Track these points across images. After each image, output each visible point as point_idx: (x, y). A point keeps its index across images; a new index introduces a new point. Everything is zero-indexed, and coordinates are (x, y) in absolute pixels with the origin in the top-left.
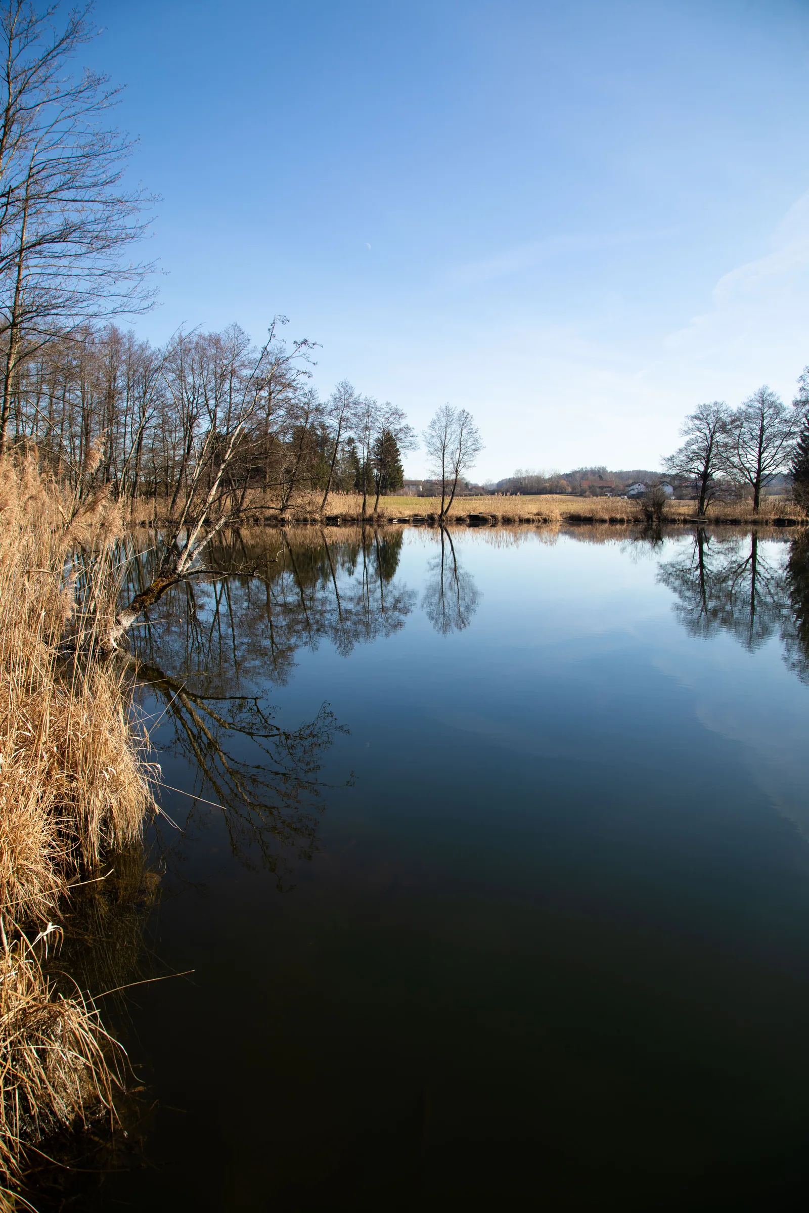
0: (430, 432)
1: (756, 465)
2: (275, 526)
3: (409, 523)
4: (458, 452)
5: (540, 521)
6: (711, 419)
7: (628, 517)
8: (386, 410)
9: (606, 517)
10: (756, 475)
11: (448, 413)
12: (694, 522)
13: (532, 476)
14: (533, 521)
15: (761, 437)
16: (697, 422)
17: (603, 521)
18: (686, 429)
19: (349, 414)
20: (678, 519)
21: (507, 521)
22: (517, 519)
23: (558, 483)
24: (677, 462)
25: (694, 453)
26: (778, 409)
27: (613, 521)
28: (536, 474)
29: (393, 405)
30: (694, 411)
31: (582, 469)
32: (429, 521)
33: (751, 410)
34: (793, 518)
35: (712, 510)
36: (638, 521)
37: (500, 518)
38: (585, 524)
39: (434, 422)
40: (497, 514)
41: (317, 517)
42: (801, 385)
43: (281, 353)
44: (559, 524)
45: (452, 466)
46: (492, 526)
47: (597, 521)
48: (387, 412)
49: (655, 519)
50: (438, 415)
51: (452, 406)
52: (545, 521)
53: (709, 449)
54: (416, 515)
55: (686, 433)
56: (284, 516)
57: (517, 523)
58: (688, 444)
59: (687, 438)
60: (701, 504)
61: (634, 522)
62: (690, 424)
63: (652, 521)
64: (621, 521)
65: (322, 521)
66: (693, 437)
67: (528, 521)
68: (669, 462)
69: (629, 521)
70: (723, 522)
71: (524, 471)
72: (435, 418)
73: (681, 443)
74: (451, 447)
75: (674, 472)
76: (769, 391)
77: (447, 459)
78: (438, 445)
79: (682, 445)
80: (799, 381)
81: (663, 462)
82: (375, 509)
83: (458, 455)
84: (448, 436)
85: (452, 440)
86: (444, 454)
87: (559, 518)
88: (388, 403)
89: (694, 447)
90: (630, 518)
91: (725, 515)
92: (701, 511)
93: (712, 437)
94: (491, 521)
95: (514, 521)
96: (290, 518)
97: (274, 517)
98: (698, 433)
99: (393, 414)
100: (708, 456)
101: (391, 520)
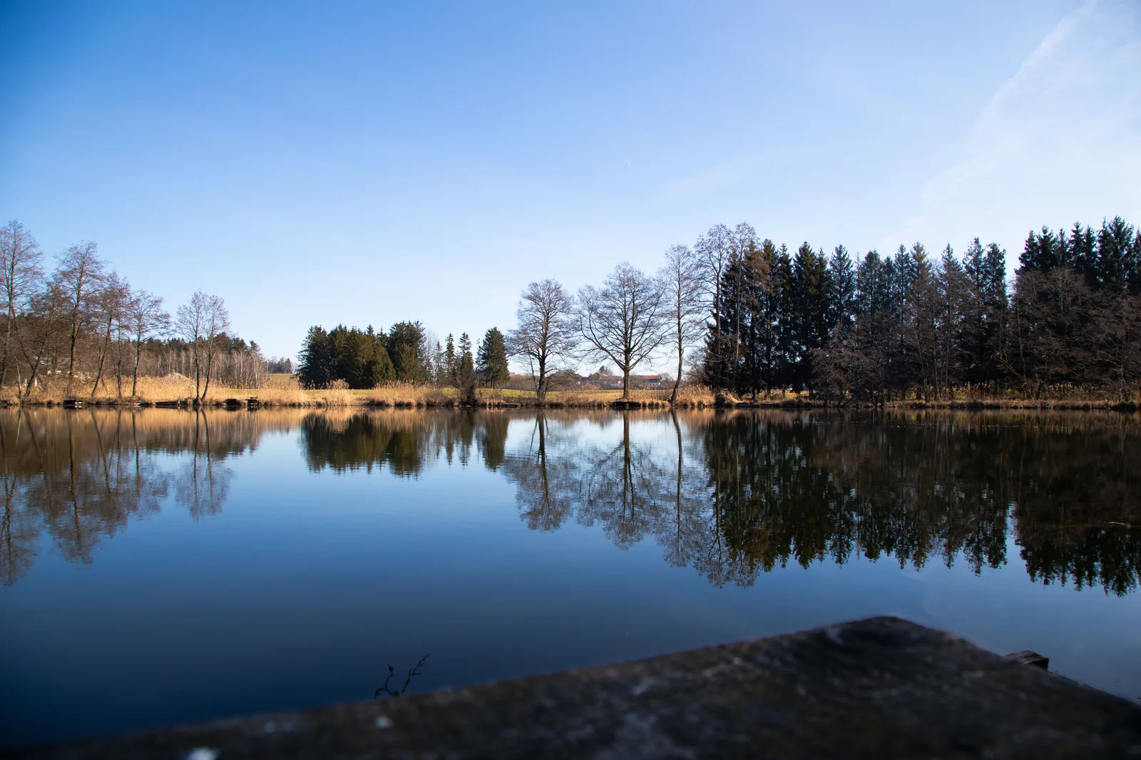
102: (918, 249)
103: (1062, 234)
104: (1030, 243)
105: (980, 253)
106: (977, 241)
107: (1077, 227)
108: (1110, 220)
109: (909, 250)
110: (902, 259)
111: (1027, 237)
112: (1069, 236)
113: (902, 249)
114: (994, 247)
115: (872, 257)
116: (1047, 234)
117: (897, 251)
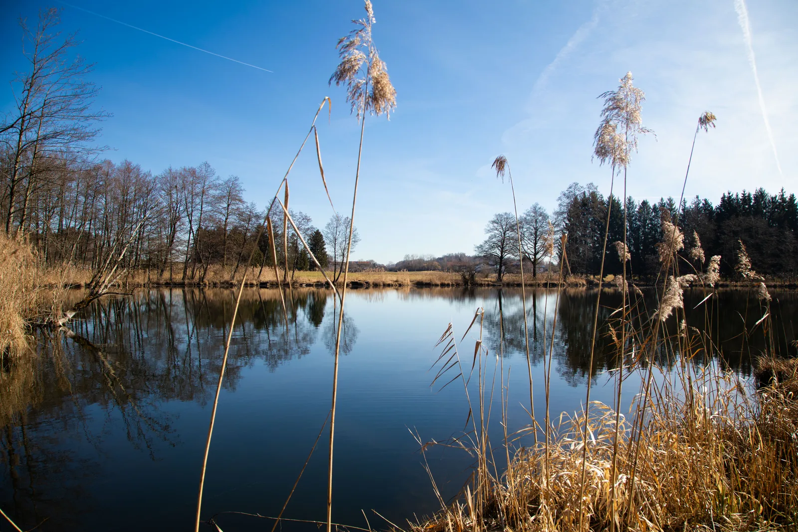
0: (326, 230)
1: (533, 251)
2: (227, 288)
3: (313, 287)
4: (344, 243)
5: (396, 285)
6: (504, 223)
7: (452, 283)
8: (299, 216)
9: (439, 283)
10: (533, 257)
11: (338, 219)
12: (494, 286)
13: (416, 260)
14: (392, 285)
15: (536, 233)
16: (496, 225)
17: (436, 285)
18: (489, 229)
19: (276, 219)
20: (484, 284)
21: (376, 285)
22: (382, 284)
23: (433, 263)
24: (484, 249)
25: (494, 243)
26: (545, 217)
27: (443, 285)
28: (418, 258)
29: (304, 214)
30: (493, 218)
31: (450, 254)
32: (326, 285)
33: (528, 218)
34: (555, 282)
35: (506, 278)
36: (459, 285)
37: (371, 284)
38: (426, 287)
39: (329, 225)
40: (370, 281)
41: (255, 282)
42: (559, 202)
43: (236, 180)
44: (409, 287)
45: (340, 251)
46: (366, 288)
47: (433, 285)
48: (300, 218)
49: (469, 284)
50: (332, 220)
51: (340, 215)
52: (400, 285)
53: (503, 241)
54: (318, 282)
55: (489, 231)
56: (232, 281)
57: (382, 287)
58: (491, 238)
59: (489, 235)
60: (499, 275)
61: (456, 285)
62: (491, 226)
63: (468, 285)
64: (448, 285)
65: (257, 285)
66: (493, 233)
67: (389, 285)
68: (480, 249)
69: (453, 285)
70: (512, 285)
71: (410, 256)
72: (330, 222)
73: (486, 237)
74: (340, 240)
75: (482, 255)
76: (539, 206)
77: (337, 247)
78: (332, 239)
79: (487, 239)
80: (558, 200)
81: (476, 249)
82: (292, 278)
83: (344, 244)
84: (338, 233)
85: (340, 235)
86: (335, 244)
87: (409, 283)
88: (301, 213)
89: (494, 240)
90: (454, 283)
91: (514, 281)
92: (499, 279)
93: (504, 234)
94: (366, 286)
95: (380, 285)
96: (236, 283)
97: (227, 282)
98: (496, 232)
99: (303, 219)
100: (502, 245)
101: (301, 285)
102: (670, 200)
103: (737, 196)
104: (723, 198)
105: (699, 204)
106: (697, 197)
107: (744, 192)
108: (758, 189)
109: (665, 200)
110: (662, 205)
111: (722, 196)
112: (740, 196)
113: (662, 199)
114: (705, 200)
115: (645, 203)
116: (730, 195)
117: (659, 201)
